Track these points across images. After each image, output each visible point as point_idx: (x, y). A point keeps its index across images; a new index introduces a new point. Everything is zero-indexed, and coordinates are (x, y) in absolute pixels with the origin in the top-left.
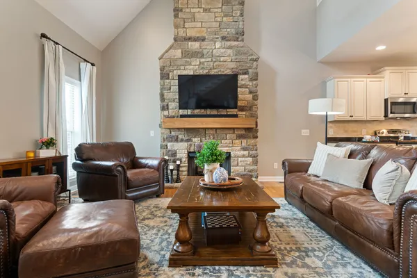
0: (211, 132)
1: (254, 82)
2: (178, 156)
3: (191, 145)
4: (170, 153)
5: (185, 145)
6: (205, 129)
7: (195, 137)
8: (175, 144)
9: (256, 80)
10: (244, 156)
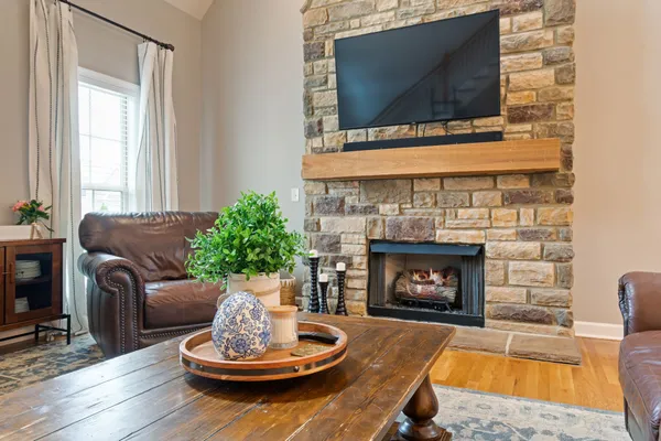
0: (427, 186)
1: (561, 30)
2: (345, 250)
3: (374, 222)
4: (325, 242)
5: (360, 221)
6: (411, 178)
7: (384, 202)
8: (337, 219)
9: (569, 20)
10: (524, 256)
